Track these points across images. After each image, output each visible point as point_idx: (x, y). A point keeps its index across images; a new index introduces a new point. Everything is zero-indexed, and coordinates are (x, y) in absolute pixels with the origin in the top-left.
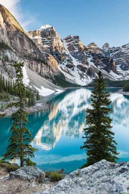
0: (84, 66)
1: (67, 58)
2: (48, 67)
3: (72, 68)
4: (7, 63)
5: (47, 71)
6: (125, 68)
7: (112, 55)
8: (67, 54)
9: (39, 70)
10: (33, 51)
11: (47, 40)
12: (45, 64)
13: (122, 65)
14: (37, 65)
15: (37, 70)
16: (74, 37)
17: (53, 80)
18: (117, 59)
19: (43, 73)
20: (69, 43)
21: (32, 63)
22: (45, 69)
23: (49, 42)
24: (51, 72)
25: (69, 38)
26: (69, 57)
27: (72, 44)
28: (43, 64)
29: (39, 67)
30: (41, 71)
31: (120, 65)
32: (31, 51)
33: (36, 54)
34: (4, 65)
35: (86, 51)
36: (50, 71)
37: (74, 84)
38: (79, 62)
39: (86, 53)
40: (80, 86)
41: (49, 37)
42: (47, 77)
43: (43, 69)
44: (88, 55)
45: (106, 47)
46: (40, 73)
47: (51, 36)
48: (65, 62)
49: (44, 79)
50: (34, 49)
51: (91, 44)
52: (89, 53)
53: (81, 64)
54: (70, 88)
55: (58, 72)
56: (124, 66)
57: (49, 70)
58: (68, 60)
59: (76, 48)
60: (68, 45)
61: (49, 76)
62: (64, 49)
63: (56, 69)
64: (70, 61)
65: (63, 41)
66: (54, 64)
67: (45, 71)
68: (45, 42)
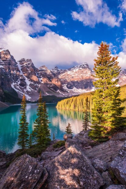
3: (25, 87)
6: (70, 87)
8: (21, 74)
11: (2, 61)
13: (68, 85)
16: (27, 60)
20: (22, 65)
23: (4, 63)
24: (1, 90)
25: (22, 61)
26: (22, 77)
27: (25, 66)
31: (66, 84)
35: (38, 73)
41: (4, 59)
44: (39, 76)
45: (56, 70)
47: (6, 58)
48: (19, 81)
51: (43, 66)
52: (40, 74)
53: (33, 83)
55: (11, 90)
56: (69, 85)
58: (21, 80)
59: (28, 70)
60: (21, 67)
62: (18, 70)
63: (9, 87)
64: (23, 80)
65: (17, 63)
66: (8, 83)
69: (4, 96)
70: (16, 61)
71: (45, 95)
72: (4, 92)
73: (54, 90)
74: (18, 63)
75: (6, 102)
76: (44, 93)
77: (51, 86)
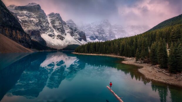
0: (63, 36)
2: (24, 34)
3: (53, 37)
5: (22, 37)
7: (85, 29)
8: (50, 26)
9: (13, 36)
10: (8, 19)
11: (33, 15)
12: (19, 31)
14: (12, 31)
15: (11, 35)
16: (56, 14)
18: (88, 32)
19: (17, 37)
20: (52, 18)
21: (6, 29)
22: (20, 35)
23: (35, 16)
25: (52, 15)
26: (51, 29)
27: (54, 19)
28: (18, 31)
29: (14, 33)
30: (15, 36)
32: (6, 19)
33: (11, 22)
36: (26, 37)
38: (59, 33)
39: (65, 26)
40: (56, 49)
43: (18, 35)
46: (15, 38)
50: (9, 18)
51: (70, 20)
53: (60, 34)
57: (25, 36)
60: (51, 20)
61: (24, 41)
62: (47, 22)
63: (39, 36)
67: (19, 37)
68: (31, 16)
69: (30, 43)
70: (46, 15)
72: (31, 40)
74: (48, 17)
75: (33, 48)
77: (76, 37)
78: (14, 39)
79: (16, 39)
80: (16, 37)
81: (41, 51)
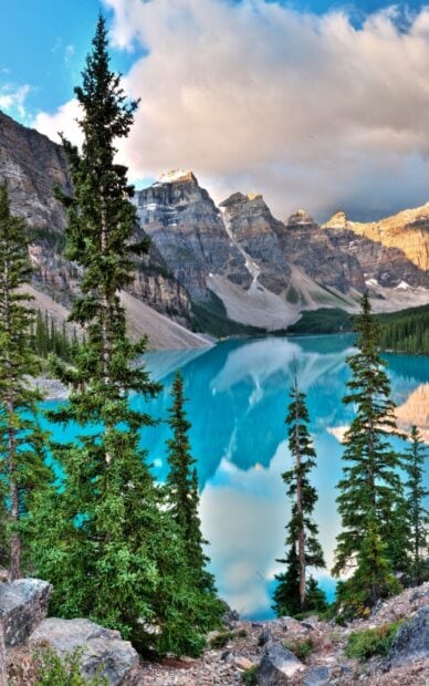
0: (279, 276)
1: (232, 258)
2: (175, 286)
3: (245, 285)
4: (72, 283)
5: (173, 296)
6: (389, 279)
7: (355, 244)
8: (231, 245)
9: (151, 294)
11: (176, 211)
12: (165, 276)
13: (380, 274)
14: (147, 281)
15: (146, 292)
17: (187, 317)
19: (160, 300)
22: (166, 291)
24: (184, 298)
25: (234, 201)
26: (236, 255)
28: (161, 279)
29: (152, 286)
30: (156, 295)
34: (68, 288)
36: (181, 295)
37: (250, 327)
38: (265, 266)
40: (263, 331)
41: (182, 203)
42: (170, 312)
43: (163, 290)
44: (287, 247)
45: (339, 223)
46: (155, 302)
47: (188, 199)
48: (226, 268)
49: (165, 318)
51: (297, 216)
52: (290, 241)
53: (269, 271)
54: (237, 337)
56: (385, 274)
57: (178, 292)
58: (234, 264)
60: (232, 221)
61: (177, 308)
62: (223, 234)
63: (200, 287)
64: (239, 262)
65: (217, 211)
66: (196, 273)
67: (166, 296)
68: (169, 217)
69: (191, 315)
70: (217, 205)
71: (307, 308)
72: (192, 304)
73: (339, 293)
74: (223, 209)
76: (305, 303)
77: (328, 279)
78: (155, 304)
79: (158, 303)
80: (158, 297)
81: (223, 339)
